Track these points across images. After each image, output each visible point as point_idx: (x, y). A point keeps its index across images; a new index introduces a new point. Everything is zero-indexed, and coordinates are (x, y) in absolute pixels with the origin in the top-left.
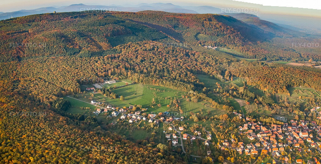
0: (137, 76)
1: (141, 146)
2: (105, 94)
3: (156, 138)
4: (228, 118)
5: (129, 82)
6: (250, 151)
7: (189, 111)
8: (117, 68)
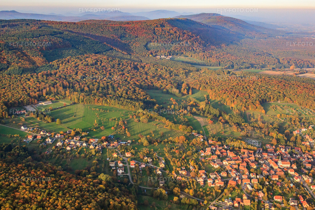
0: (77, 95)
1: (80, 178)
2: (38, 118)
3: (98, 166)
4: (185, 141)
5: (67, 102)
6: (214, 182)
7: (138, 134)
8: (53, 87)
